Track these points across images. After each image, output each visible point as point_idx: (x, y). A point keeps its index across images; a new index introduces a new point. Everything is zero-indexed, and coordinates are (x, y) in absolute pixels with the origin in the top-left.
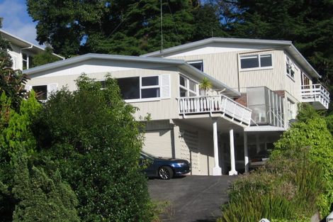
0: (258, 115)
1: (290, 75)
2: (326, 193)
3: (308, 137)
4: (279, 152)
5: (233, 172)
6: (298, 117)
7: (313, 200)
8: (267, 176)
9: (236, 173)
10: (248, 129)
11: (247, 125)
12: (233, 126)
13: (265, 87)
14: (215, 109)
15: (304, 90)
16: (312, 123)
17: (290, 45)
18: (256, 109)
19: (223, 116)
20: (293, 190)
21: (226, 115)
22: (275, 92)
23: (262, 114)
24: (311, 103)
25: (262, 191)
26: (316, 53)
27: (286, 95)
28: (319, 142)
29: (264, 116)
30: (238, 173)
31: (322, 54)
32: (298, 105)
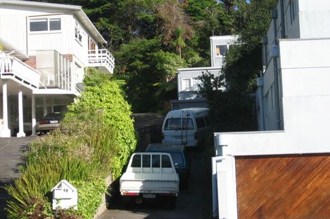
0: (47, 78)
1: (78, 39)
2: (119, 155)
3: (101, 101)
4: (73, 114)
5: (21, 134)
6: (84, 81)
7: (107, 162)
8: (63, 138)
9: (24, 135)
10: (36, 91)
11: (36, 87)
12: (23, 88)
13: (55, 51)
14: (5, 71)
15: (91, 55)
16: (106, 88)
17: (80, 10)
18: (45, 72)
19: (13, 78)
20: (89, 152)
21: (16, 77)
22: (64, 56)
23: (51, 77)
24: (97, 68)
25: (59, 153)
26: (101, 19)
27: (74, 59)
28: (112, 106)
29: (53, 79)
30: (26, 136)
31: (107, 20)
32: (85, 69)
